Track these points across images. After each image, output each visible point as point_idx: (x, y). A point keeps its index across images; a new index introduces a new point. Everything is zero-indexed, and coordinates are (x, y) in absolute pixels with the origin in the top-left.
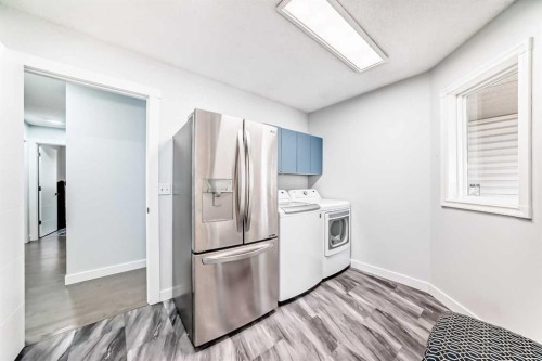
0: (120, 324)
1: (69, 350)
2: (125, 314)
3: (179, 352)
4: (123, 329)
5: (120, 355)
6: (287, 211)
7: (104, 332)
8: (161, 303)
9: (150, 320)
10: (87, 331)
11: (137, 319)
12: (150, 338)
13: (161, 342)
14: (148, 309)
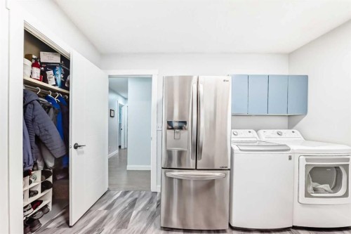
0: (136, 196)
1: (117, 198)
2: (141, 191)
3: (153, 224)
4: (136, 199)
5: (130, 211)
6: (242, 148)
7: (130, 197)
8: (156, 193)
9: (148, 199)
10: (126, 193)
11: (143, 196)
12: (144, 209)
13: (148, 214)
14: (150, 193)
